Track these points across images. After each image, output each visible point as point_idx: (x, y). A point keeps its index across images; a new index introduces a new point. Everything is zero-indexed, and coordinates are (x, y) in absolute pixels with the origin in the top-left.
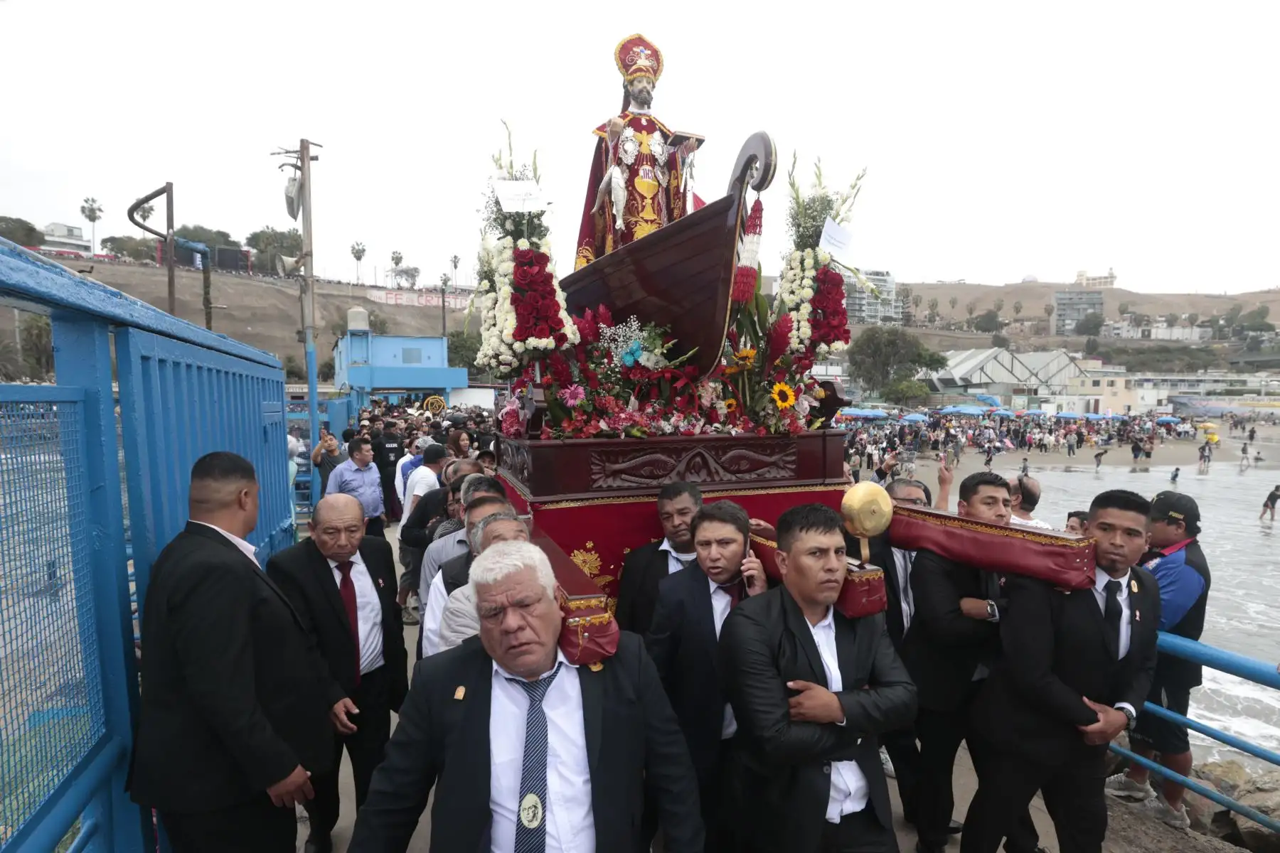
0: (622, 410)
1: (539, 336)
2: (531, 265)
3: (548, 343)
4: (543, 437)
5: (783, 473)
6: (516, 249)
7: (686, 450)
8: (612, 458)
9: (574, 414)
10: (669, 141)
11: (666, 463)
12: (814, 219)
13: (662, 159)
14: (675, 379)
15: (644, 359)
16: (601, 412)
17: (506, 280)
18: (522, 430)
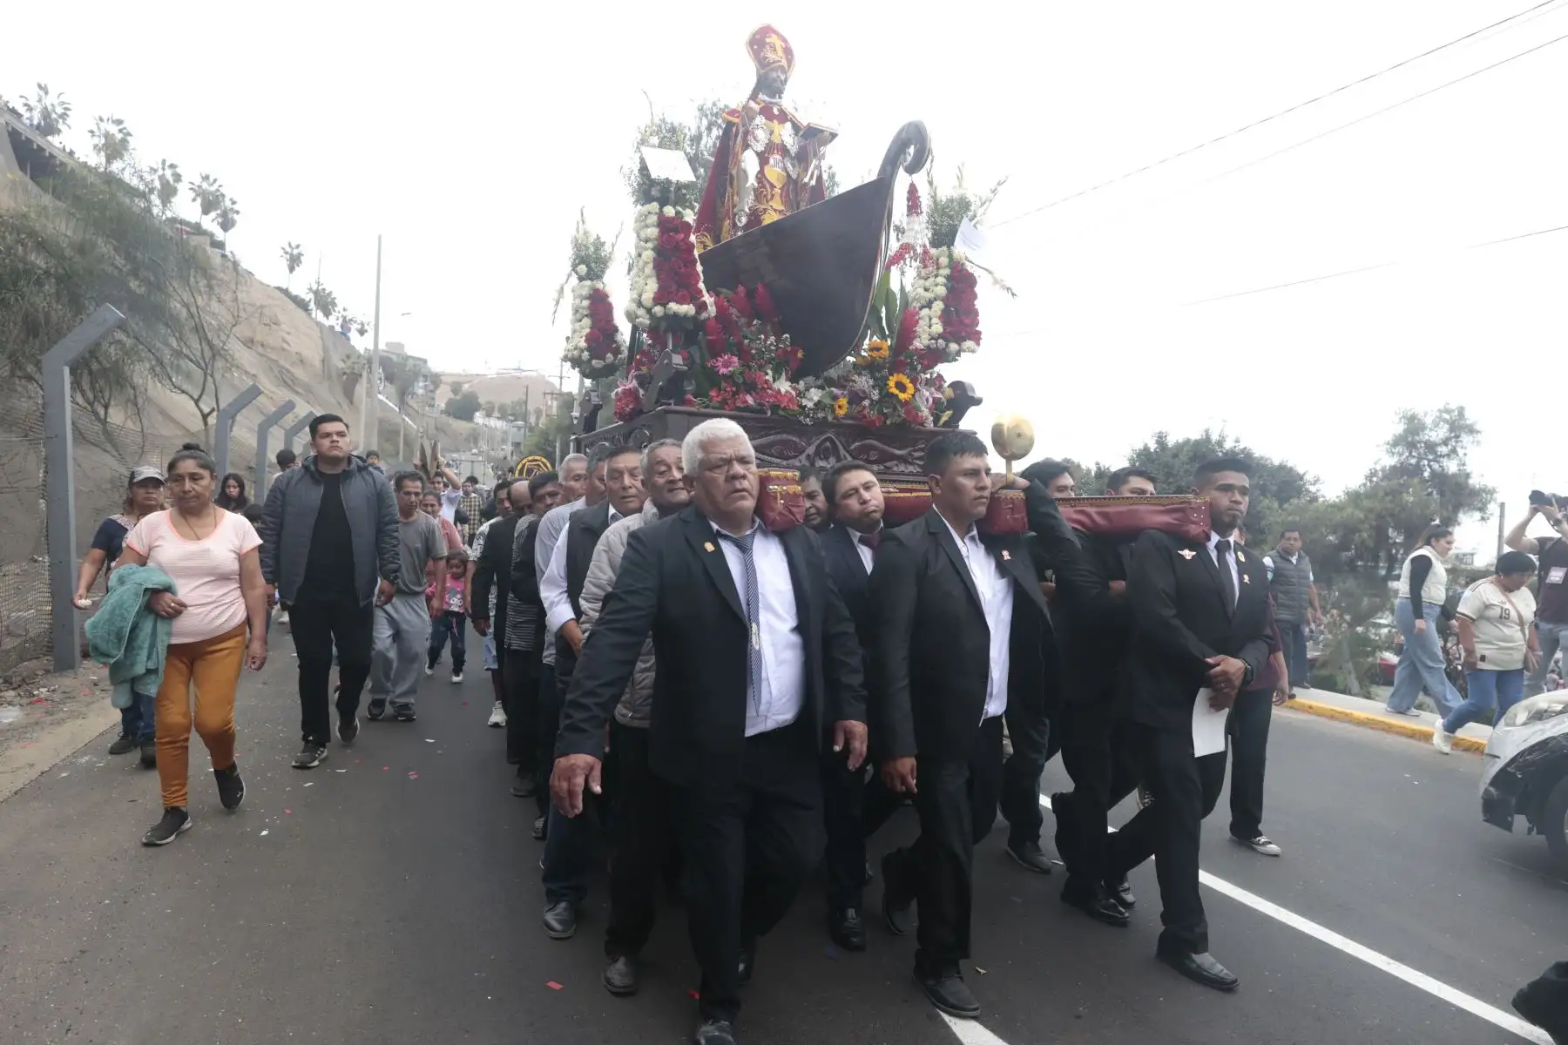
0: (768, 386)
1: (680, 302)
2: (676, 231)
3: (687, 309)
5: (911, 468)
6: (661, 214)
7: (816, 433)
9: (723, 385)
10: (801, 133)
11: (796, 444)
12: (951, 217)
13: (793, 150)
16: (750, 387)
17: (651, 244)
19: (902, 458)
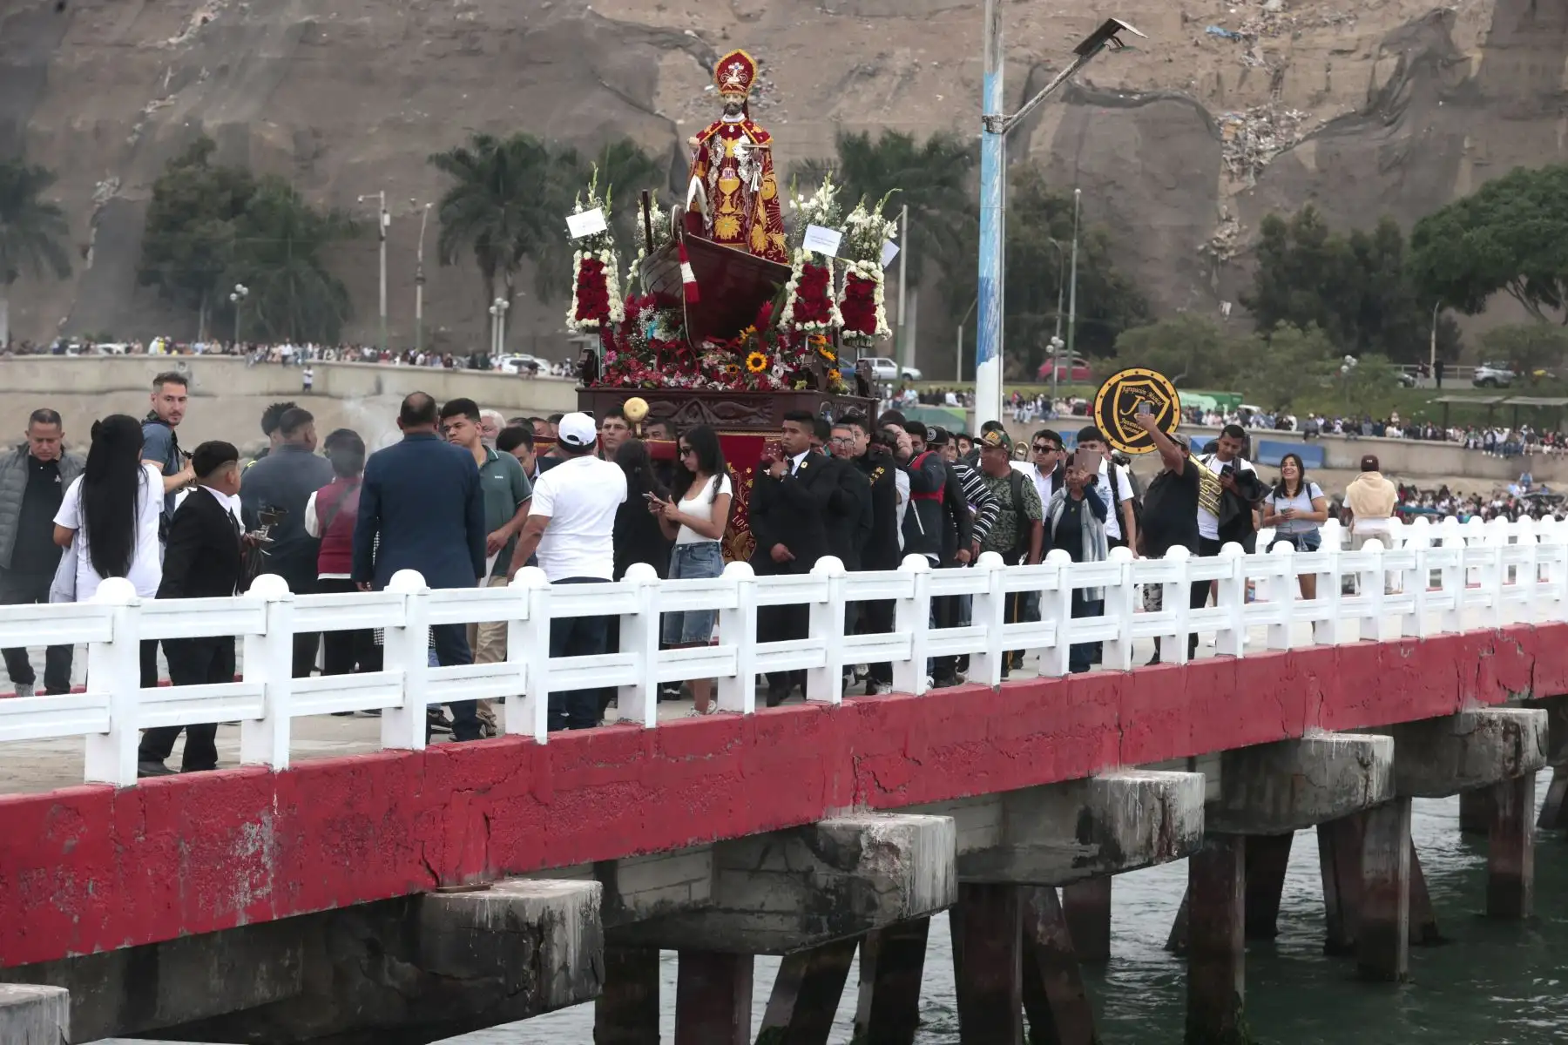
0: (641, 369)
3: (597, 322)
7: (686, 399)
11: (671, 408)
13: (744, 161)
15: (656, 334)
19: (754, 414)
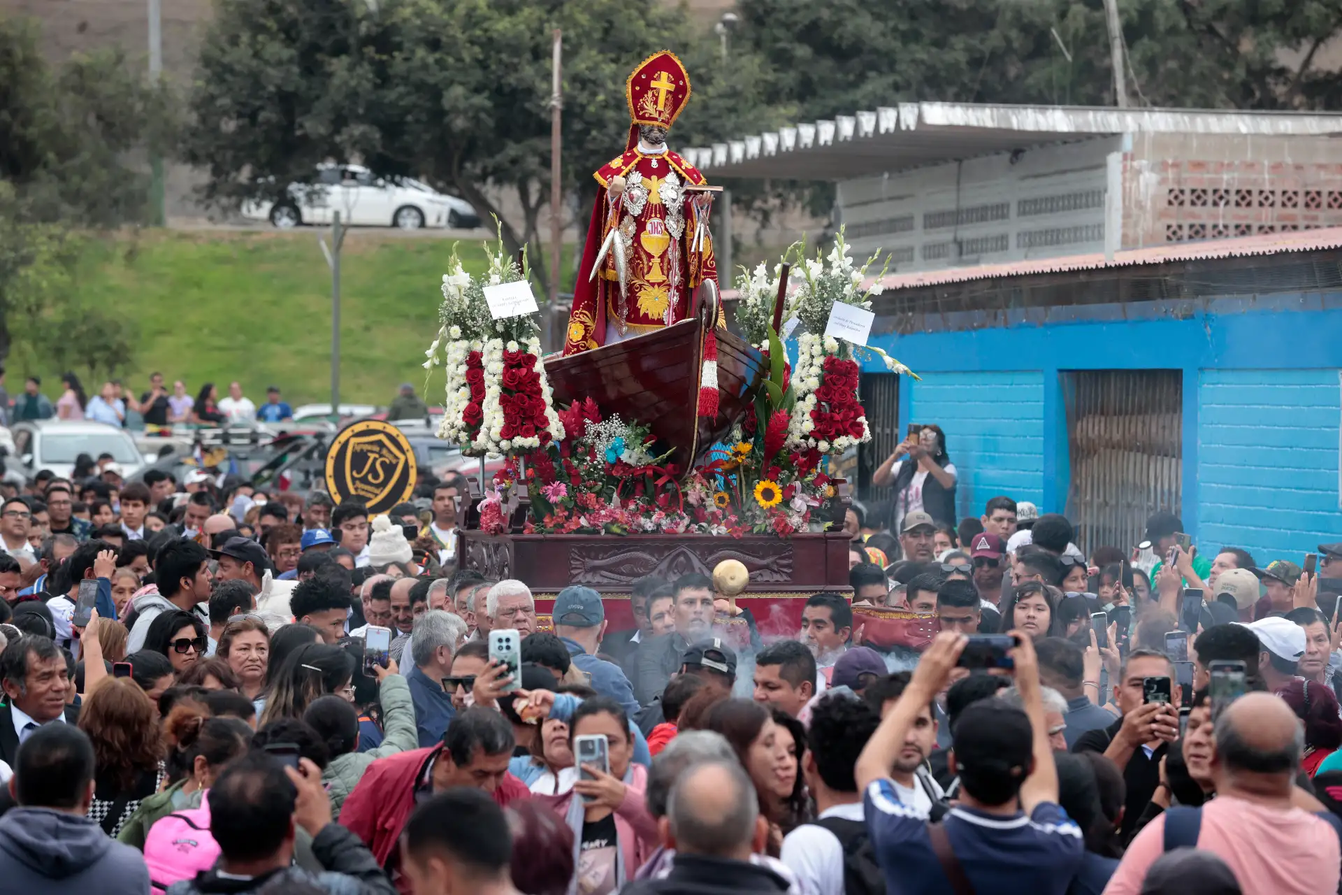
0: (603, 507)
1: (525, 436)
2: (519, 366)
3: (534, 441)
4: (526, 531)
5: (777, 577)
6: (505, 349)
7: (669, 548)
8: (593, 554)
9: (556, 510)
11: (647, 561)
13: (674, 207)
14: (657, 475)
15: (625, 457)
16: (583, 509)
17: (495, 379)
18: (505, 525)
19: (766, 567)
